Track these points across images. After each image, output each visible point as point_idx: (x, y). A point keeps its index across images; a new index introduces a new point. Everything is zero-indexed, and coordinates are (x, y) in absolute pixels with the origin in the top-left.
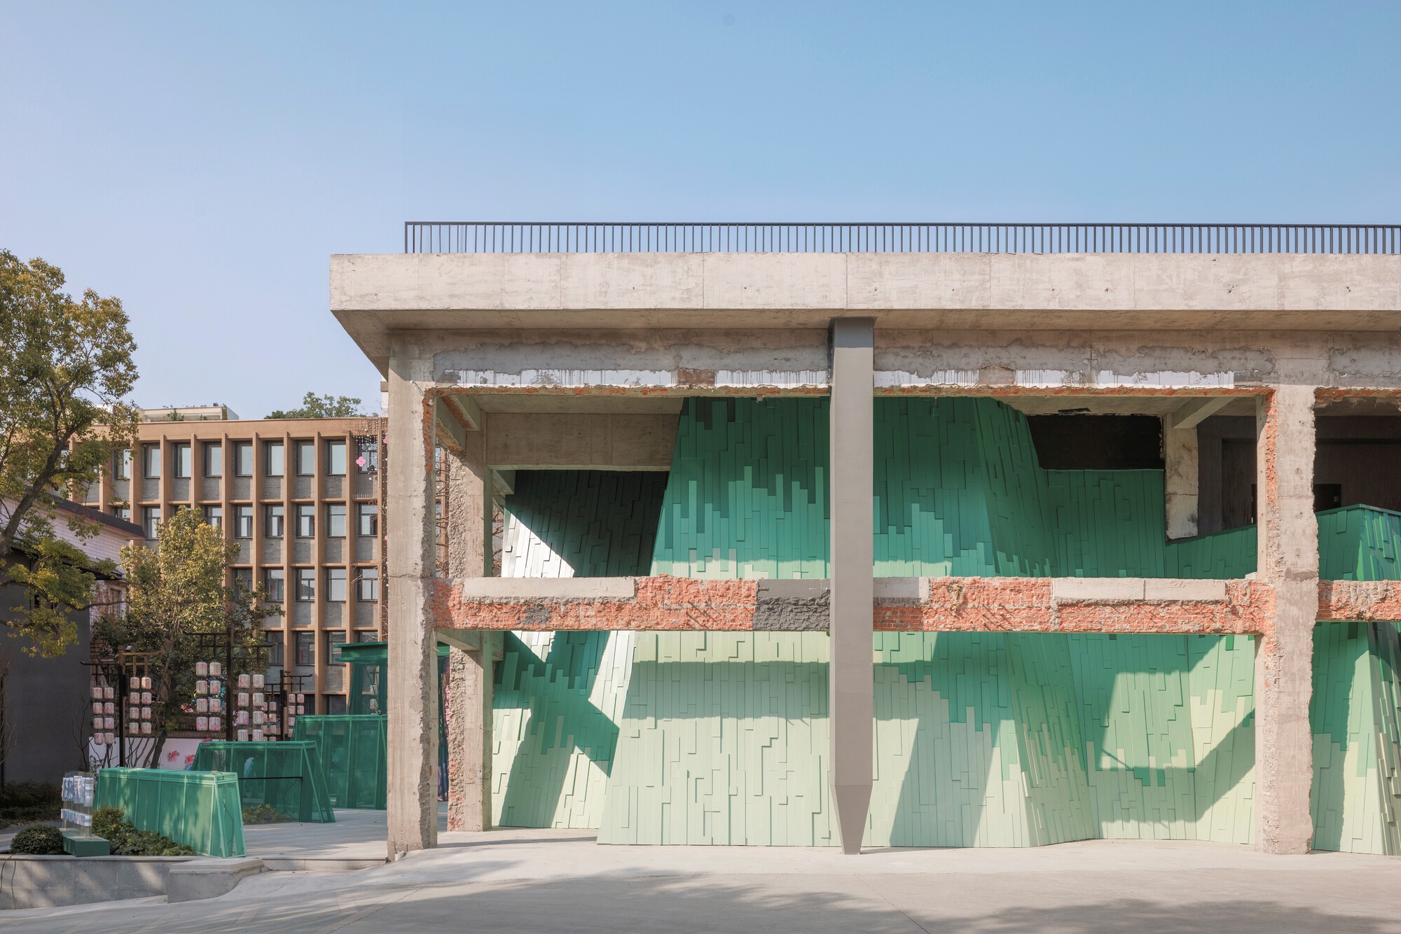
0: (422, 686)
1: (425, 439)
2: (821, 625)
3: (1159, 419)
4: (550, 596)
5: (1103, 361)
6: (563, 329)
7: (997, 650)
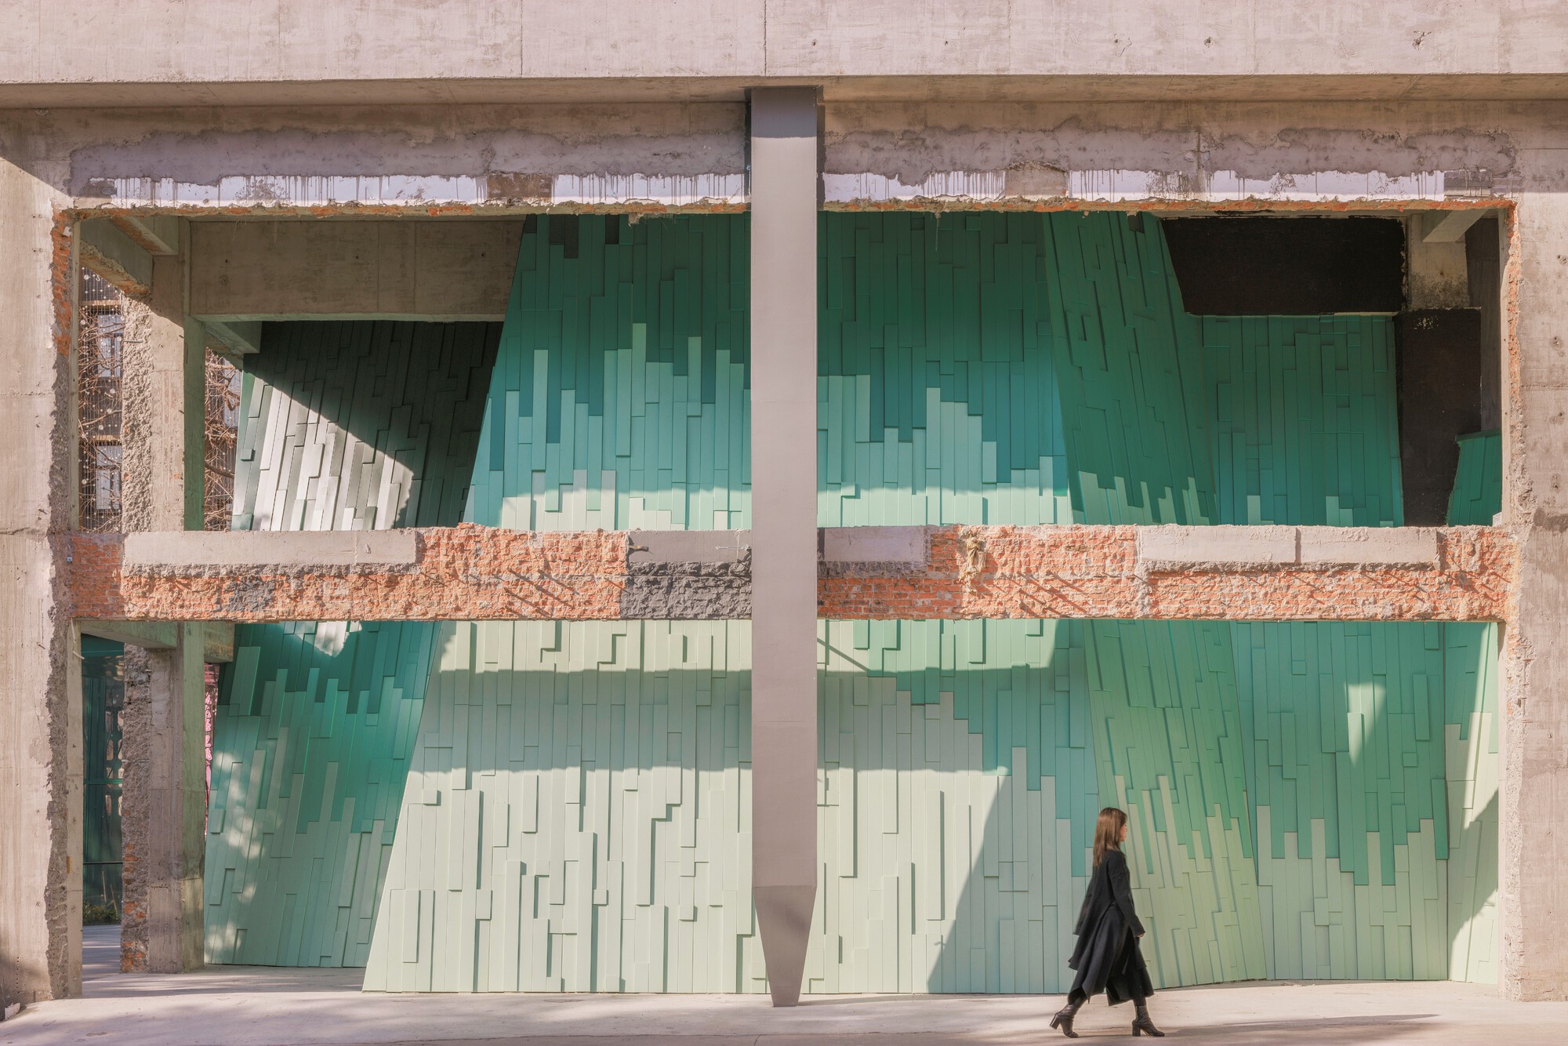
0: (50, 721)
1: (56, 295)
2: (739, 609)
3: (1400, 223)
4: (272, 562)
5: (1218, 155)
6: (291, 105)
7: (1071, 646)
